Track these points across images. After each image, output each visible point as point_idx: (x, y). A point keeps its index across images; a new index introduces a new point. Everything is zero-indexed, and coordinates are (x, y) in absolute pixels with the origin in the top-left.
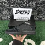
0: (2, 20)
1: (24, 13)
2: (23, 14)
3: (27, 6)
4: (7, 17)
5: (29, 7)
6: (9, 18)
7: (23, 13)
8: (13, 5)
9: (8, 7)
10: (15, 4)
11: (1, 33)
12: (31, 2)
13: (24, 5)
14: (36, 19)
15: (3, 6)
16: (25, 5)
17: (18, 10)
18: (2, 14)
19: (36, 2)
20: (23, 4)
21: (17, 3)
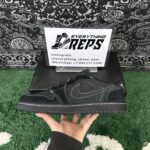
0: (8, 68)
2: (79, 48)
3: (95, 19)
5: (102, 23)
6: (33, 63)
7: (81, 44)
8: (45, 16)
9: (27, 26)
10: (53, 14)
12: (108, 6)
13: (83, 17)
14: (126, 64)
15: (11, 22)
16: (88, 16)
18: (8, 48)
19: (126, 6)
20: (80, 14)
21: (58, 9)
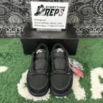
1: (53, 13)
4: (18, 30)
11: (5, 58)
17: (42, 6)
